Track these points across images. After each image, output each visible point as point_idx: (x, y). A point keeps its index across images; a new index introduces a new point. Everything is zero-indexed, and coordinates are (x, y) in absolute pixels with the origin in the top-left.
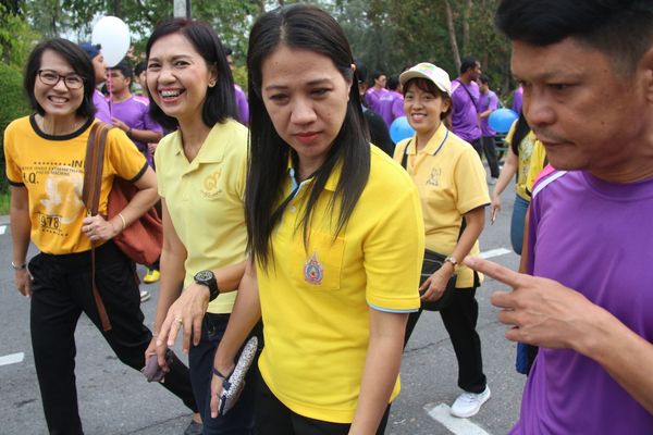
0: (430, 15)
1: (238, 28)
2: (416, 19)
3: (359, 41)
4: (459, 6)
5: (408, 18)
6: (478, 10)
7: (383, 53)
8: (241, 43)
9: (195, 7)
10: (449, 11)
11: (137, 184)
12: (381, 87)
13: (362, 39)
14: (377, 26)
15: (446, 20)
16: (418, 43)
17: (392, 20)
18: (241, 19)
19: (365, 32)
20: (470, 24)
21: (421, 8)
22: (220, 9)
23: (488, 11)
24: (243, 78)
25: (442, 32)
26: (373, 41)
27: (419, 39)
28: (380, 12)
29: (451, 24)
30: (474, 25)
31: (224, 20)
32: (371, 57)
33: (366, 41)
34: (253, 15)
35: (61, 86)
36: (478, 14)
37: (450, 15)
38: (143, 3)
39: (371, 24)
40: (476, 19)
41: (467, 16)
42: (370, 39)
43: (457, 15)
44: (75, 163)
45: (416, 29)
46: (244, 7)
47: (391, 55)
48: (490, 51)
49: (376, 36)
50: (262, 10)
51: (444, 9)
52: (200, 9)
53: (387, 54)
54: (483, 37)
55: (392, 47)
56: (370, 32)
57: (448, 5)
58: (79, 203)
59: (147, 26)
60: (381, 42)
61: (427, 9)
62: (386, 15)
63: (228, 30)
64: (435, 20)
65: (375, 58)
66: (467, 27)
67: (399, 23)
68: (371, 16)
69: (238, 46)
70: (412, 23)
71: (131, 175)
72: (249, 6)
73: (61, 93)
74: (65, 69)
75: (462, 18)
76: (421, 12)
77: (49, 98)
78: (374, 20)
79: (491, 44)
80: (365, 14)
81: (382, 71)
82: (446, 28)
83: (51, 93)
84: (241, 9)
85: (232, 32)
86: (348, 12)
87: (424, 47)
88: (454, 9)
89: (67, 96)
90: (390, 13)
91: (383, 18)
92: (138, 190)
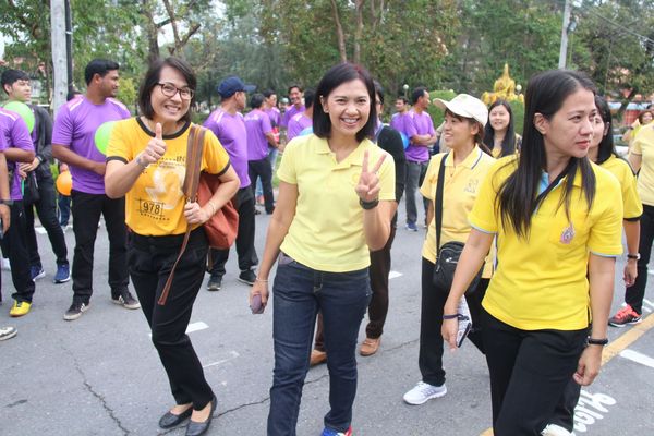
0: (322, 35)
1: (123, 38)
2: (308, 38)
3: (250, 57)
4: (351, 27)
5: (300, 36)
6: (368, 32)
7: (274, 71)
8: (127, 55)
9: (77, 14)
10: (340, 31)
11: (222, 178)
12: (272, 106)
13: (254, 55)
14: (269, 44)
15: (337, 40)
16: (309, 62)
17: (285, 37)
18: (127, 29)
19: (256, 48)
20: (361, 45)
21: (313, 27)
22: (105, 18)
23: (378, 33)
24: (129, 91)
25: (333, 52)
26: (265, 58)
27: (311, 58)
28: (272, 29)
29: (342, 44)
30: (365, 46)
31: (110, 30)
32: (262, 74)
33: (257, 58)
34: (141, 26)
35: (177, 97)
36: (368, 36)
37: (342, 35)
38: (15, 3)
39: (263, 41)
40: (367, 40)
41: (358, 37)
42: (261, 56)
43: (348, 35)
44: (179, 159)
45: (308, 47)
46: (131, 17)
47: (282, 73)
48: (380, 71)
49: (268, 53)
50: (151, 21)
51: (336, 29)
52: (83, 15)
53: (278, 72)
54: (373, 58)
55: (283, 65)
56: (261, 49)
57: (339, 25)
58: (180, 193)
59: (21, 29)
60: (272, 59)
61: (319, 29)
62: (278, 33)
63: (113, 40)
64: (326, 39)
65: (266, 75)
66: (358, 48)
67: (291, 40)
68: (263, 33)
69: (124, 57)
70: (304, 41)
71: (219, 170)
72: (136, 16)
73: (176, 103)
74: (181, 84)
75: (353, 39)
76: (312, 31)
77: (166, 106)
78: (266, 37)
79: (382, 65)
80: (257, 30)
81: (273, 88)
82: (338, 48)
83: (169, 103)
84: (127, 19)
85: (117, 42)
86: (240, 27)
87: (315, 67)
88: (345, 30)
89: (179, 106)
90: (283, 31)
91: (275, 35)
92: (220, 183)
